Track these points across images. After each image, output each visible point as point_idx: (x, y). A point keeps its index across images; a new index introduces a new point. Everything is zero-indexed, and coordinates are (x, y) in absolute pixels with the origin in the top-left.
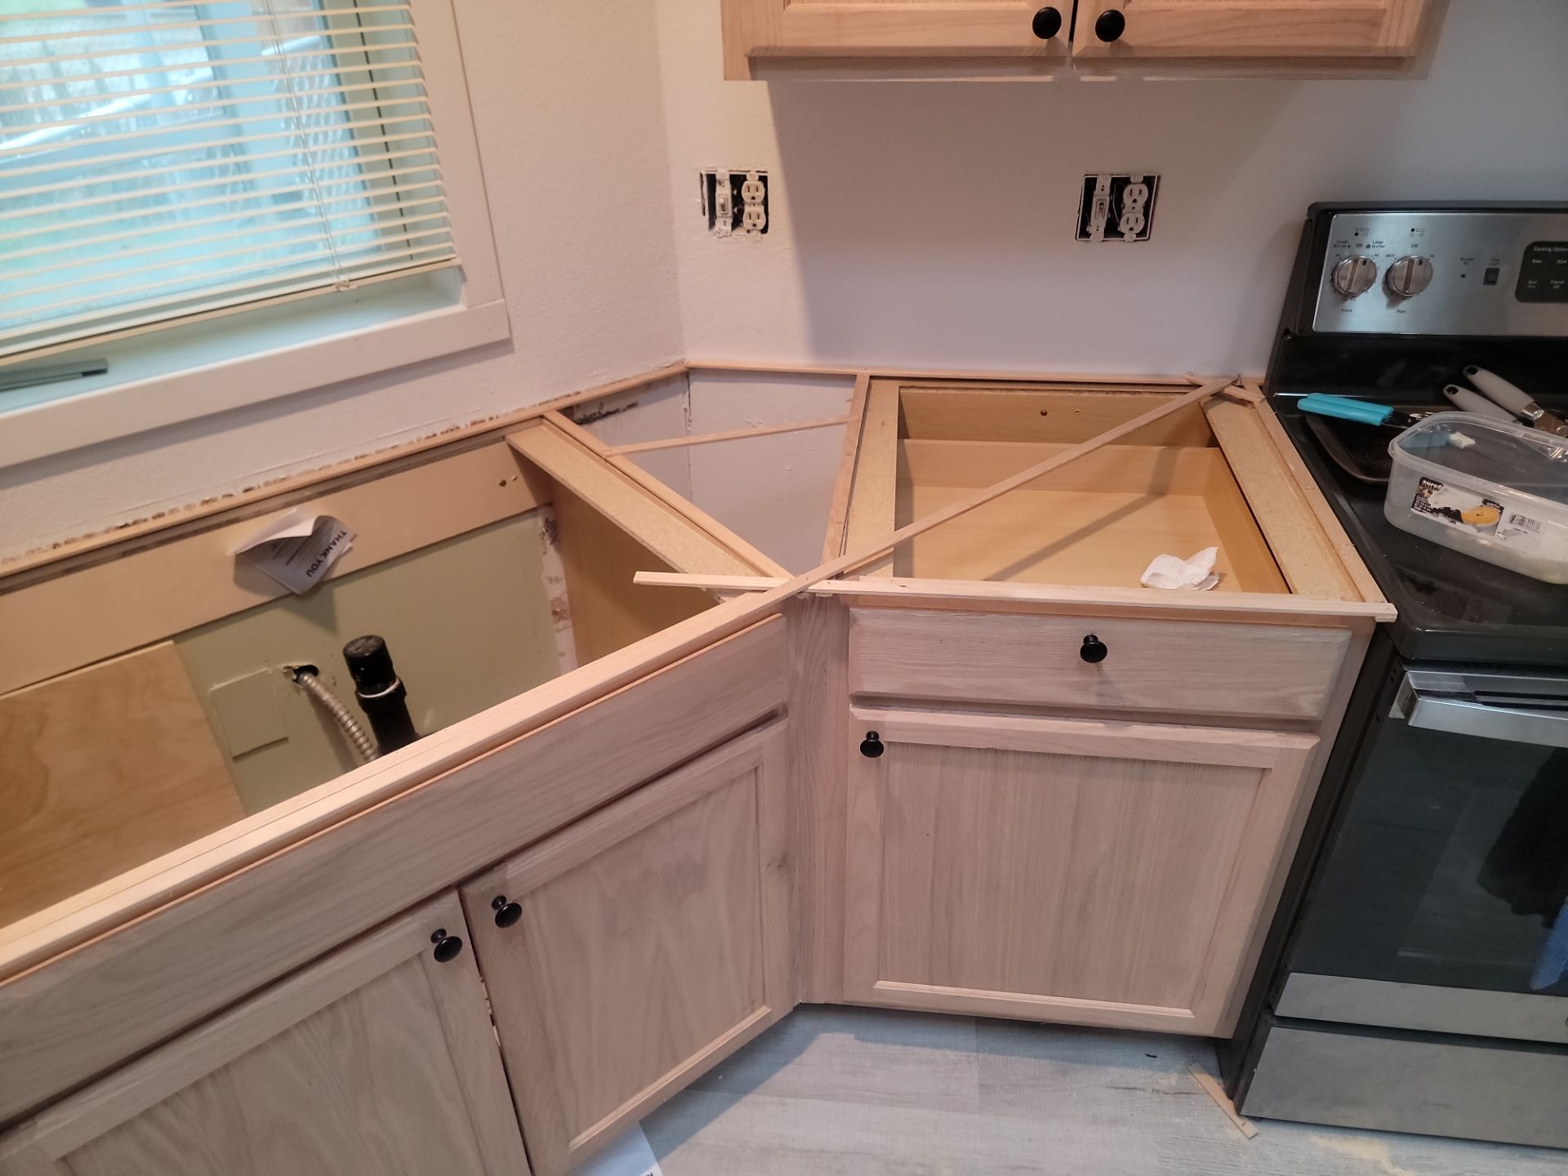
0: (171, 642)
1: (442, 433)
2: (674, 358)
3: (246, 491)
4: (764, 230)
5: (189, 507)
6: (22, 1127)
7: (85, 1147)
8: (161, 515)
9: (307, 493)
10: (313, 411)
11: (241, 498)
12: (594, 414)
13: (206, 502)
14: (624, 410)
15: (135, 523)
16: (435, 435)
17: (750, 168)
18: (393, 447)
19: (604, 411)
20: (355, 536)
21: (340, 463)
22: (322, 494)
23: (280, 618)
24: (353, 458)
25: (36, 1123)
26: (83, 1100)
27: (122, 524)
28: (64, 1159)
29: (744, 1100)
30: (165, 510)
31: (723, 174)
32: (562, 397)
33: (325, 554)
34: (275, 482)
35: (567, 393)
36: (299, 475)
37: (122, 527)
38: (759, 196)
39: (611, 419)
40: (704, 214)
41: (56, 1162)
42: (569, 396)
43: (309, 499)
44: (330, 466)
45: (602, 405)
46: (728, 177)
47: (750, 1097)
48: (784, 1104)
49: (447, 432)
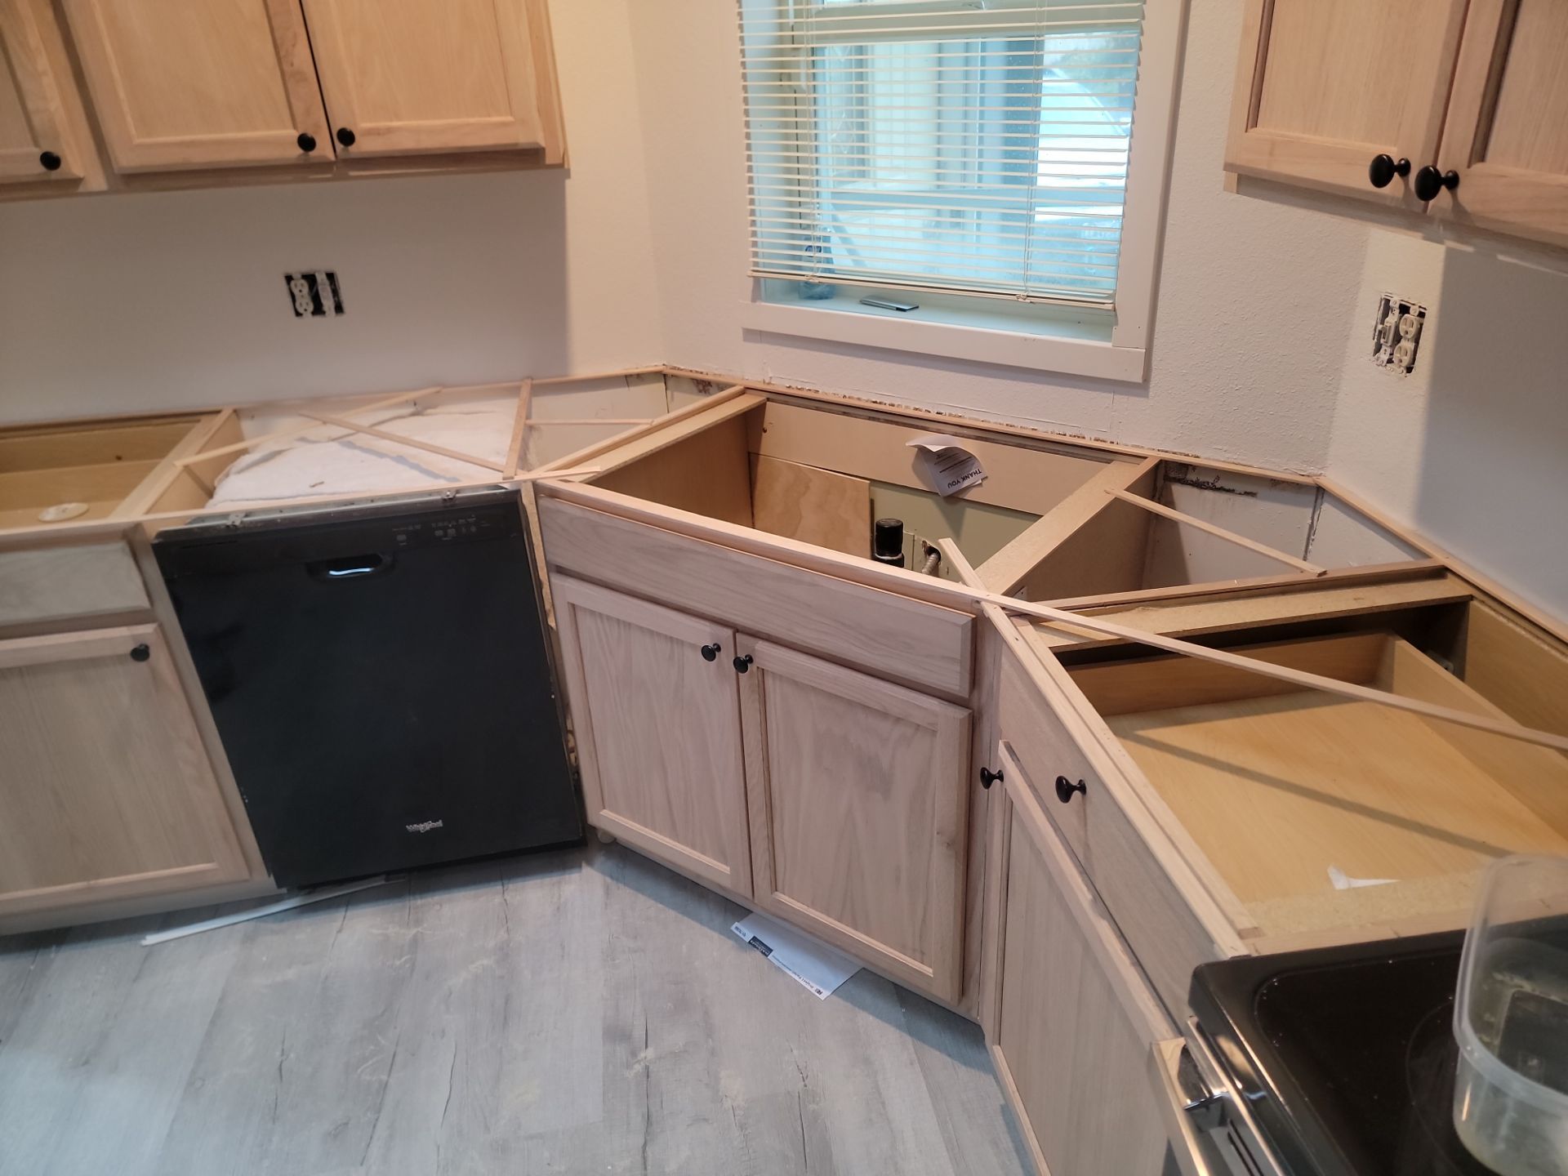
0: (868, 482)
1: (1070, 436)
3: (938, 413)
5: (907, 407)
8: (893, 405)
9: (965, 431)
11: (933, 416)
12: (1208, 483)
13: (917, 409)
14: (1240, 494)
15: (880, 403)
16: (1065, 435)
18: (1033, 429)
19: (1218, 485)
20: (986, 477)
21: (996, 423)
22: (977, 438)
24: (1005, 424)
27: (874, 400)
29: (904, 1034)
30: (896, 404)
32: (1181, 454)
33: (964, 479)
34: (955, 416)
36: (970, 419)
37: (874, 402)
39: (1224, 496)
42: (1188, 455)
43: (969, 437)
44: (989, 422)
45: (1218, 478)
47: (908, 1038)
49: (1075, 436)
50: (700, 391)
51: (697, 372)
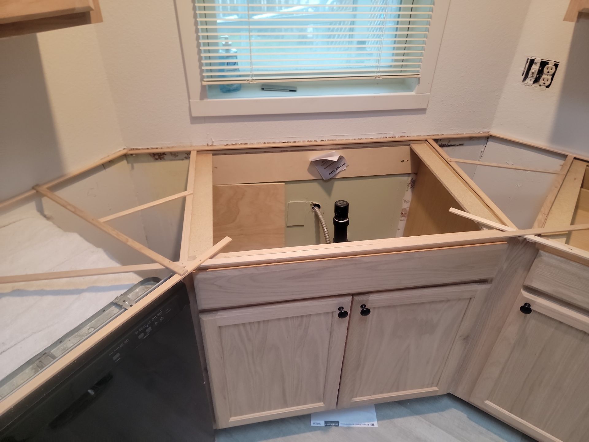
0: (284, 183)
1: (389, 138)
2: (485, 130)
3: (321, 141)
4: (548, 87)
5: (304, 141)
6: (214, 312)
7: (226, 326)
8: (295, 142)
9: (339, 147)
10: (351, 119)
11: (319, 143)
12: (445, 144)
13: (309, 141)
14: (458, 146)
15: (287, 142)
16: (386, 138)
17: (552, 59)
18: (371, 138)
19: (449, 144)
20: (348, 166)
21: (353, 139)
22: (343, 148)
23: (316, 186)
24: (357, 139)
25: (217, 313)
26: (230, 312)
27: (284, 142)
28: (220, 327)
29: (415, 416)
30: (297, 141)
31: (538, 60)
32: (436, 135)
33: (337, 169)
34: (331, 140)
35: (438, 134)
36: (339, 140)
37: (283, 143)
38: (551, 72)
39: (451, 148)
40: (523, 75)
41: (218, 327)
42: (439, 135)
43: (339, 149)
44: (349, 139)
45: (450, 142)
46: (540, 62)
47: (418, 417)
48: (430, 426)
49: (391, 137)
50: (156, 159)
51: (152, 148)
